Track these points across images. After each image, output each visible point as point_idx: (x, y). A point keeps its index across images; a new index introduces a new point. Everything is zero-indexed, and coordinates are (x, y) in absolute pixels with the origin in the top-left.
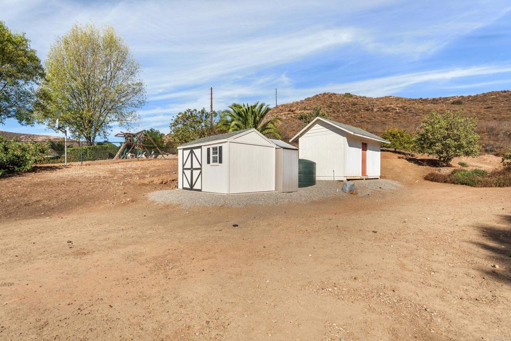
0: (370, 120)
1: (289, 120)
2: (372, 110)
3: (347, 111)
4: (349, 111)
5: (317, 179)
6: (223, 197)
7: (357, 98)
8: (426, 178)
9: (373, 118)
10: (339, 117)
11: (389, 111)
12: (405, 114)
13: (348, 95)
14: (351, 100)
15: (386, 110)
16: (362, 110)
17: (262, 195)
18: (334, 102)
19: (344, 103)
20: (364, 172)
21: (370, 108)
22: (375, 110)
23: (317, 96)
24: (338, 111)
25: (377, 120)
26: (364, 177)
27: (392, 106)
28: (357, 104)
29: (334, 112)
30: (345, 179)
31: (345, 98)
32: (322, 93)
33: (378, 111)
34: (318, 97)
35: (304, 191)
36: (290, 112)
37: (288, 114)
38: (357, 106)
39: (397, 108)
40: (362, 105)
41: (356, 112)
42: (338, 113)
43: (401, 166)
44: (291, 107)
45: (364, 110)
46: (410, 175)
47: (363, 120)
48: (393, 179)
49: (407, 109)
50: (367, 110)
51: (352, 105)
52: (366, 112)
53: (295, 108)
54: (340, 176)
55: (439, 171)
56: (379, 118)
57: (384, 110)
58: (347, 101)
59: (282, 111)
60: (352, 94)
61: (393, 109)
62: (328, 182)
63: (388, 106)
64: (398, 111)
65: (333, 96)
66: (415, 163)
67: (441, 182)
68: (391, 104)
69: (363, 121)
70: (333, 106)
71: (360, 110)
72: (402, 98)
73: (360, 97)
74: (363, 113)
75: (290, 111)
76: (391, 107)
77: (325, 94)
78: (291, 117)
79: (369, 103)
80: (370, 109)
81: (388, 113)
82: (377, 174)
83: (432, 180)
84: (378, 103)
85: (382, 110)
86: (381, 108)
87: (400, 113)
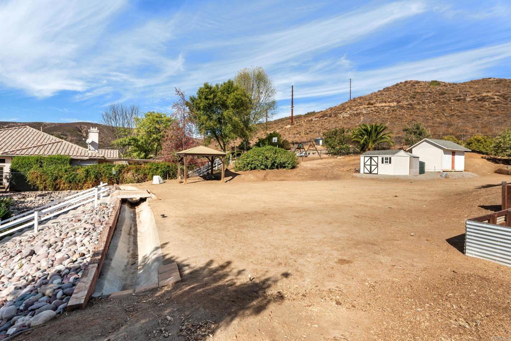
0: (461, 113)
1: (369, 113)
2: (464, 100)
3: (434, 102)
4: (436, 101)
5: (426, 170)
6: (391, 176)
7: (445, 85)
8: (496, 172)
9: (465, 111)
10: (425, 109)
11: (485, 101)
12: (506, 104)
13: (435, 83)
14: (438, 88)
15: (483, 99)
16: (452, 101)
17: (404, 176)
18: (418, 92)
19: (430, 93)
20: (453, 167)
21: (462, 97)
22: (468, 99)
23: (397, 85)
24: (424, 103)
25: (470, 113)
26: (453, 170)
27: (490, 94)
28: (445, 93)
29: (419, 104)
30: (442, 171)
31: (431, 86)
32: (403, 81)
33: (471, 101)
34: (398, 87)
35: (422, 175)
36: (369, 106)
37: (368, 108)
38: (446, 95)
39: (496, 97)
40: (452, 94)
41: (444, 103)
42: (424, 105)
43: (481, 164)
44: (370, 99)
45: (454, 100)
46: (486, 170)
47: (453, 113)
48: (473, 172)
49: (508, 97)
50: (458, 100)
51: (440, 94)
52: (457, 102)
53: (375, 100)
54: (439, 169)
55: (507, 168)
56: (472, 110)
57: (479, 100)
58: (433, 90)
59: (361, 104)
60: (440, 81)
61: (490, 98)
62: (431, 172)
63: (484, 94)
64: (497, 100)
65: (416, 85)
66: (493, 162)
67: (505, 174)
68: (488, 92)
69: (453, 115)
70: (417, 96)
71: (449, 100)
72: (506, 80)
73: (450, 84)
74: (454, 105)
75: (369, 104)
76: (487, 96)
77: (406, 82)
78: (372, 111)
79: (461, 92)
80: (461, 99)
81: (484, 103)
82: (462, 168)
83: (499, 173)
84: (472, 90)
85: (477, 99)
86: (475, 97)
87: (499, 103)
